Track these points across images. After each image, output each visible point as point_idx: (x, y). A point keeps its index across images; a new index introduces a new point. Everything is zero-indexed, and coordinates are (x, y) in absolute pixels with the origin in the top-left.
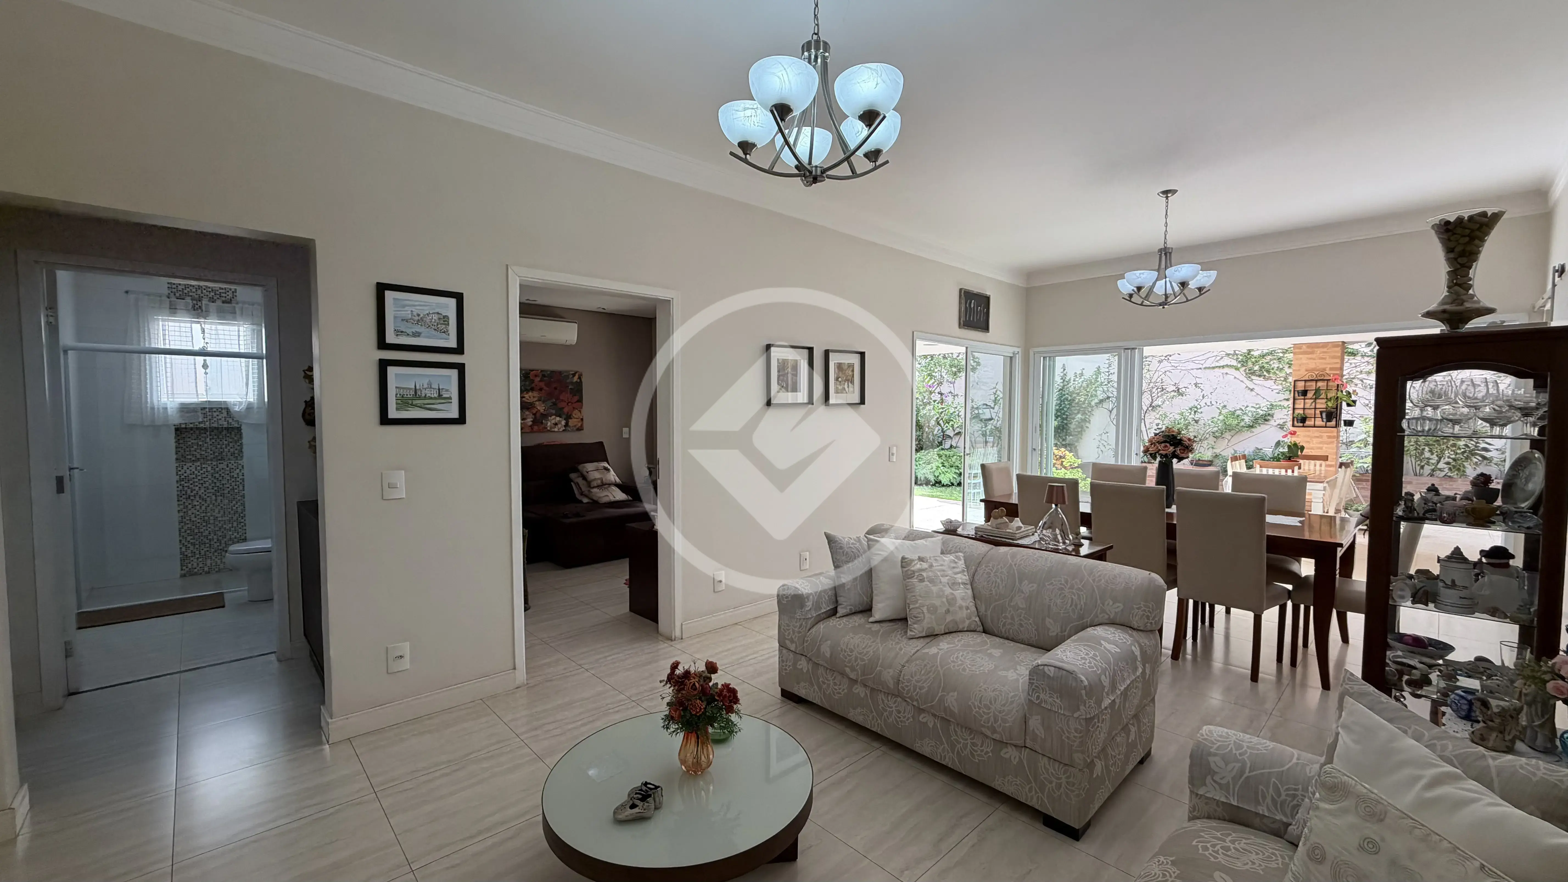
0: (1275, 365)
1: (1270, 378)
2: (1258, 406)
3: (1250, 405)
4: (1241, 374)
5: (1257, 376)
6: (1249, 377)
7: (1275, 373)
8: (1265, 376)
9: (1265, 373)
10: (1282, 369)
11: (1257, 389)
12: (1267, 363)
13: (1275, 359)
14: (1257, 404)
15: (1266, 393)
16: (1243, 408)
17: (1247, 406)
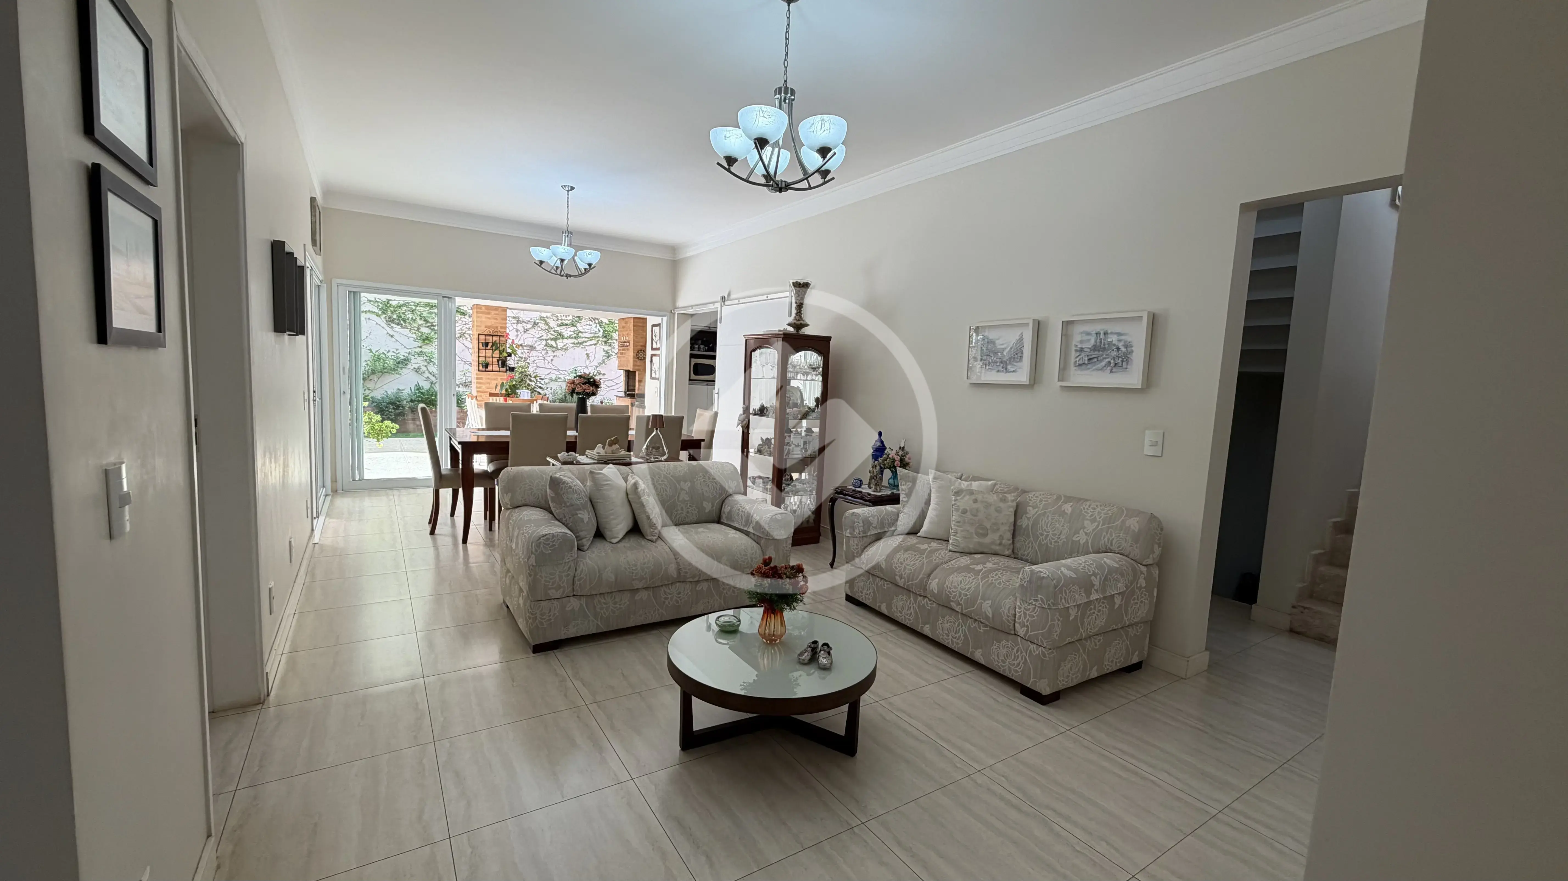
0: (410, 316)
1: (406, 327)
2: (397, 352)
3: (391, 350)
4: (382, 321)
5: (395, 324)
6: (390, 325)
7: (410, 323)
8: (402, 324)
9: (402, 322)
10: (414, 320)
11: (397, 336)
12: (403, 313)
13: (409, 310)
14: (397, 350)
15: (404, 340)
16: (386, 353)
17: (389, 351)
